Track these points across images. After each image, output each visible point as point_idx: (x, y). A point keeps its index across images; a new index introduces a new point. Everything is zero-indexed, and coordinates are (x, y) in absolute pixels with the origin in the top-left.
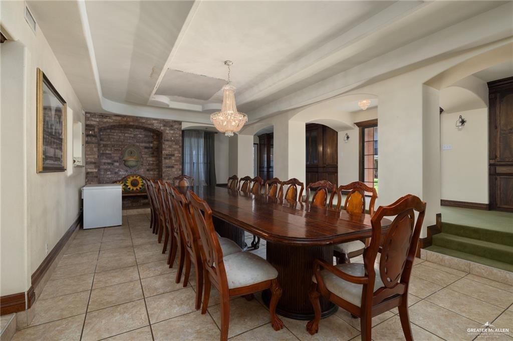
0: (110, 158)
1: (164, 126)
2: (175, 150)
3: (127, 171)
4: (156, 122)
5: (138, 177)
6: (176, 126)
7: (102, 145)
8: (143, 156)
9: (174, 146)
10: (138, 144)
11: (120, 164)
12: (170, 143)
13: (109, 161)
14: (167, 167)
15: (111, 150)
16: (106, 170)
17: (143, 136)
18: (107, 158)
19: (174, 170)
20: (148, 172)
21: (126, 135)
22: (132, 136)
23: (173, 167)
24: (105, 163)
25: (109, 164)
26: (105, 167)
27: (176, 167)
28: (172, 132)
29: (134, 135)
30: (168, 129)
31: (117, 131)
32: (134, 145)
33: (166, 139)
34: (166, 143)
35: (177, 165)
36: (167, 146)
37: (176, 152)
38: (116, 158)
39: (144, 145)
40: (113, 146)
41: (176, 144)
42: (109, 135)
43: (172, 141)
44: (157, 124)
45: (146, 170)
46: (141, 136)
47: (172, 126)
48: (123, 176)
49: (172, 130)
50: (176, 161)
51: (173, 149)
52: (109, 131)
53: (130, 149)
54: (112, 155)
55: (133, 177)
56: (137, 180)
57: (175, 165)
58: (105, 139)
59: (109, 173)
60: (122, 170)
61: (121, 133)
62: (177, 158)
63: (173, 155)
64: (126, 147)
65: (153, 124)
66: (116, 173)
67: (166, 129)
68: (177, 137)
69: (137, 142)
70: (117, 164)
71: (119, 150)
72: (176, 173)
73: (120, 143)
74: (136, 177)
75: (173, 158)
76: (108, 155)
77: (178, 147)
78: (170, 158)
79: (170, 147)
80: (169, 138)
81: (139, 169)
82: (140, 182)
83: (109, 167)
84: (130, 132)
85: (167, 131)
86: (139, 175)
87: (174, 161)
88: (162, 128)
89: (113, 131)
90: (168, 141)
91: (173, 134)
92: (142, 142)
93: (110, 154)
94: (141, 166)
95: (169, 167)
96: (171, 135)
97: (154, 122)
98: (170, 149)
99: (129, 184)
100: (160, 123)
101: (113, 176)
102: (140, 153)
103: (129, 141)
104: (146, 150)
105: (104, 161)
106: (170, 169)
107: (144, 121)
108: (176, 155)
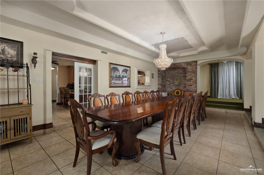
0: (170, 82)
1: (187, 65)
2: (193, 76)
3: (175, 87)
4: (183, 64)
5: (179, 90)
6: (193, 64)
7: (167, 77)
8: (182, 80)
9: (193, 75)
10: (180, 75)
11: (173, 85)
12: (190, 73)
13: (169, 83)
14: (188, 86)
15: (170, 79)
16: (168, 87)
17: (182, 71)
18: (168, 82)
19: (192, 87)
20: (184, 88)
21: (175, 72)
22: (177, 71)
23: (192, 85)
24: (168, 84)
25: (169, 84)
26: (168, 86)
27: (194, 85)
28: (191, 67)
29: (178, 71)
30: (189, 66)
31: (172, 71)
32: (178, 76)
33: (188, 71)
34: (188, 73)
35: (194, 84)
36: (189, 75)
37: (193, 78)
38: (171, 82)
39: (182, 75)
40: (170, 77)
41: (193, 73)
42: (169, 72)
43: (191, 72)
44: (184, 65)
45: (183, 87)
46: (181, 71)
47: (191, 64)
48: (174, 90)
49: (191, 66)
50: (193, 82)
51: (192, 76)
52: (169, 71)
53: (177, 78)
54: (170, 81)
55: (177, 90)
56: (178, 92)
57: (193, 84)
58: (168, 74)
59: (169, 88)
60: (174, 87)
61: (173, 71)
62: (194, 81)
63: (192, 79)
64: (175, 77)
65: (181, 65)
66: (171, 88)
67: (188, 66)
68: (194, 69)
69: (179, 74)
70: (172, 84)
71: (172, 78)
72: (193, 88)
73: (173, 75)
74: (178, 90)
75: (192, 81)
76: (169, 81)
77: (195, 75)
78: (190, 81)
79: (190, 75)
80: (189, 71)
81: (180, 87)
82: (180, 92)
83: (169, 85)
84: (176, 70)
85: (189, 67)
86: (179, 89)
87: (192, 82)
88: (186, 66)
89: (170, 71)
90: (189, 72)
91: (192, 68)
92: (182, 74)
93: (169, 80)
94: (181, 85)
95: (190, 86)
96: (190, 69)
97: (182, 64)
98: (190, 76)
99: (175, 93)
100: (185, 64)
101: (170, 89)
102: (181, 79)
103: (176, 74)
104: (183, 78)
105: (167, 83)
106: (190, 87)
107: (178, 64)
108: (193, 79)
